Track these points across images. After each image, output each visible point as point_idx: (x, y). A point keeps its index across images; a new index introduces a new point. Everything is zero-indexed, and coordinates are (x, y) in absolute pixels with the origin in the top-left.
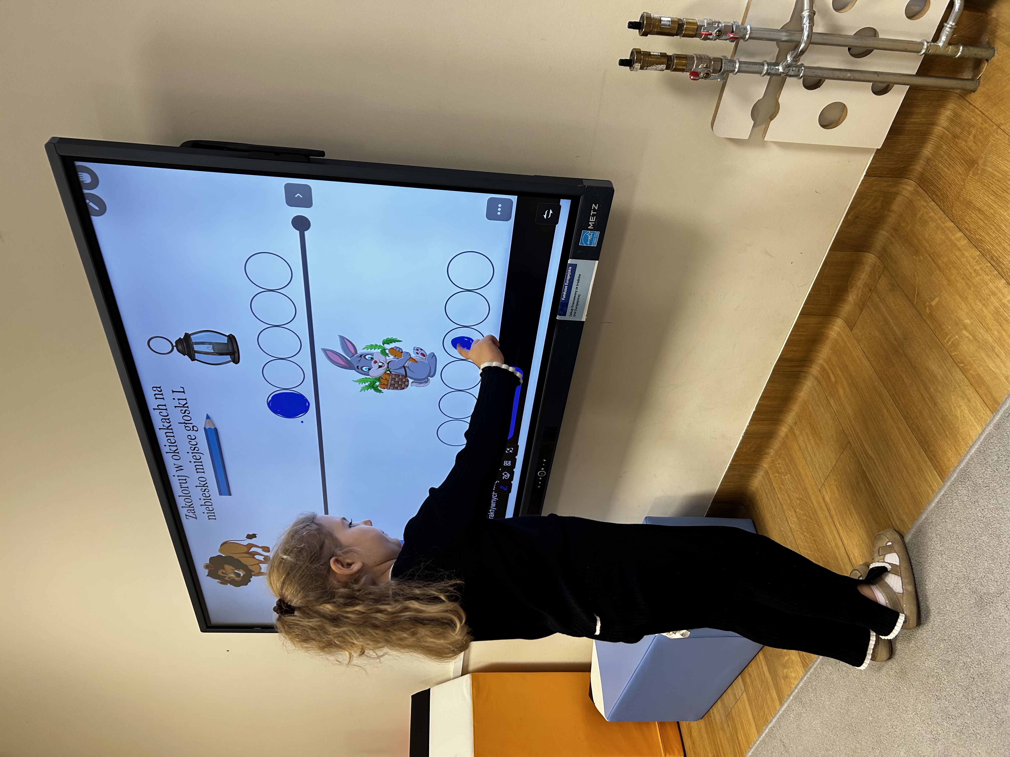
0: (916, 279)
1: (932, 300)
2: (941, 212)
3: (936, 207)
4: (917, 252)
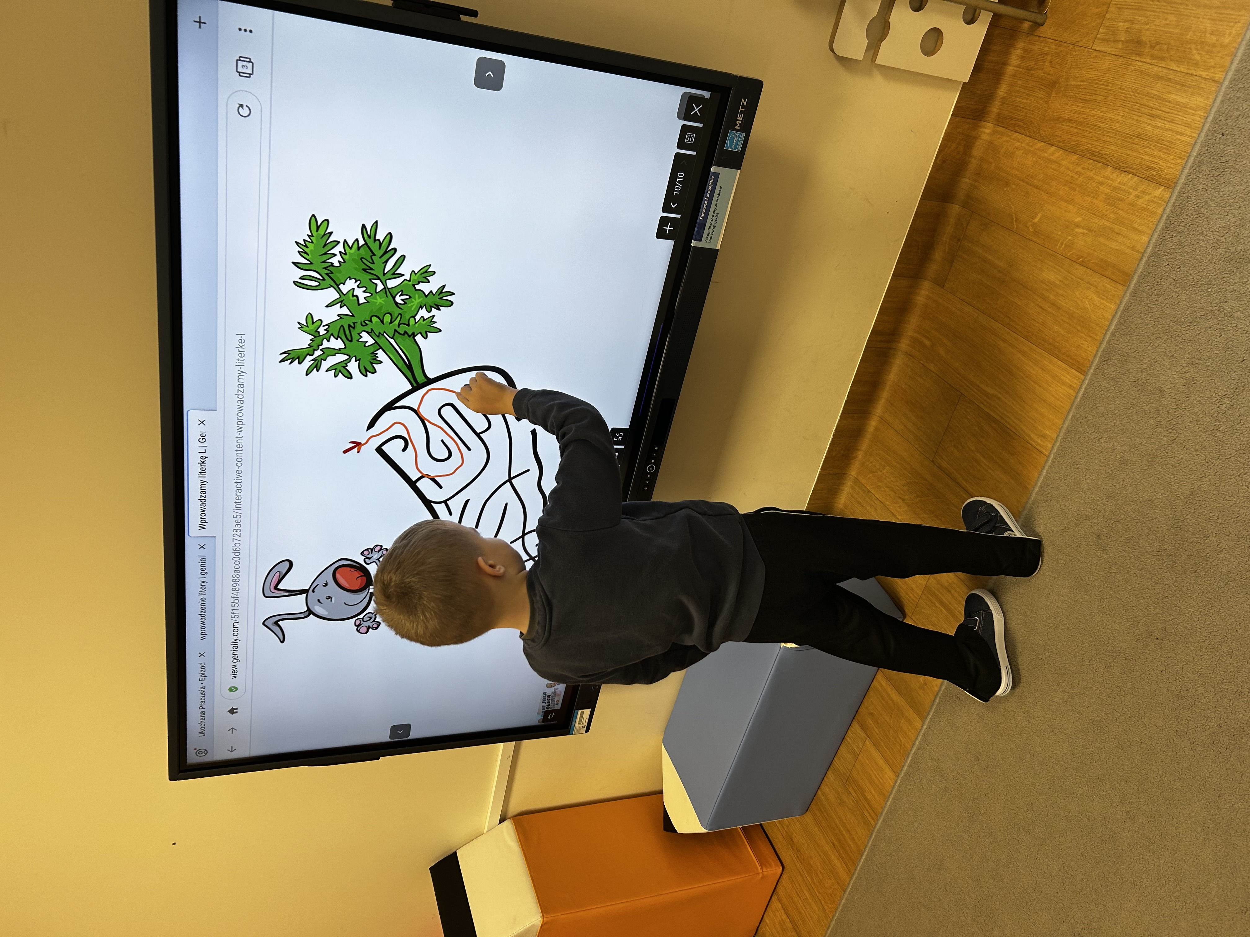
0: (1011, 208)
1: (1034, 218)
2: (1028, 138)
3: (1020, 136)
4: (1007, 184)
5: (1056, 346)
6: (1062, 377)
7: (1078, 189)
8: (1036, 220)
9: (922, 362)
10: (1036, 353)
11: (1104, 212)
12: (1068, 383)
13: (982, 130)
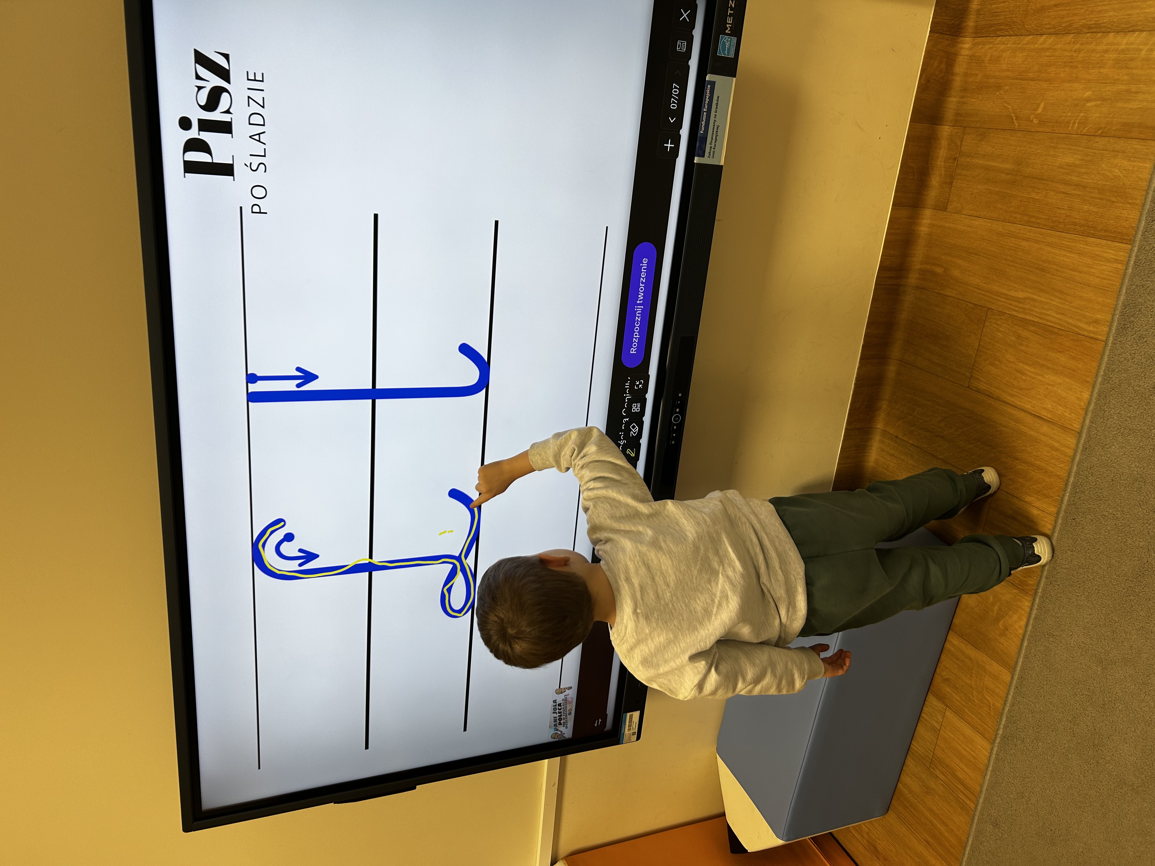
0: (1008, 108)
1: (1036, 109)
4: (999, 88)
5: (1090, 226)
6: (1105, 255)
7: (1079, 66)
8: (1040, 111)
9: (936, 291)
10: (1067, 240)
11: (1115, 77)
12: (1113, 258)
13: (961, 45)
